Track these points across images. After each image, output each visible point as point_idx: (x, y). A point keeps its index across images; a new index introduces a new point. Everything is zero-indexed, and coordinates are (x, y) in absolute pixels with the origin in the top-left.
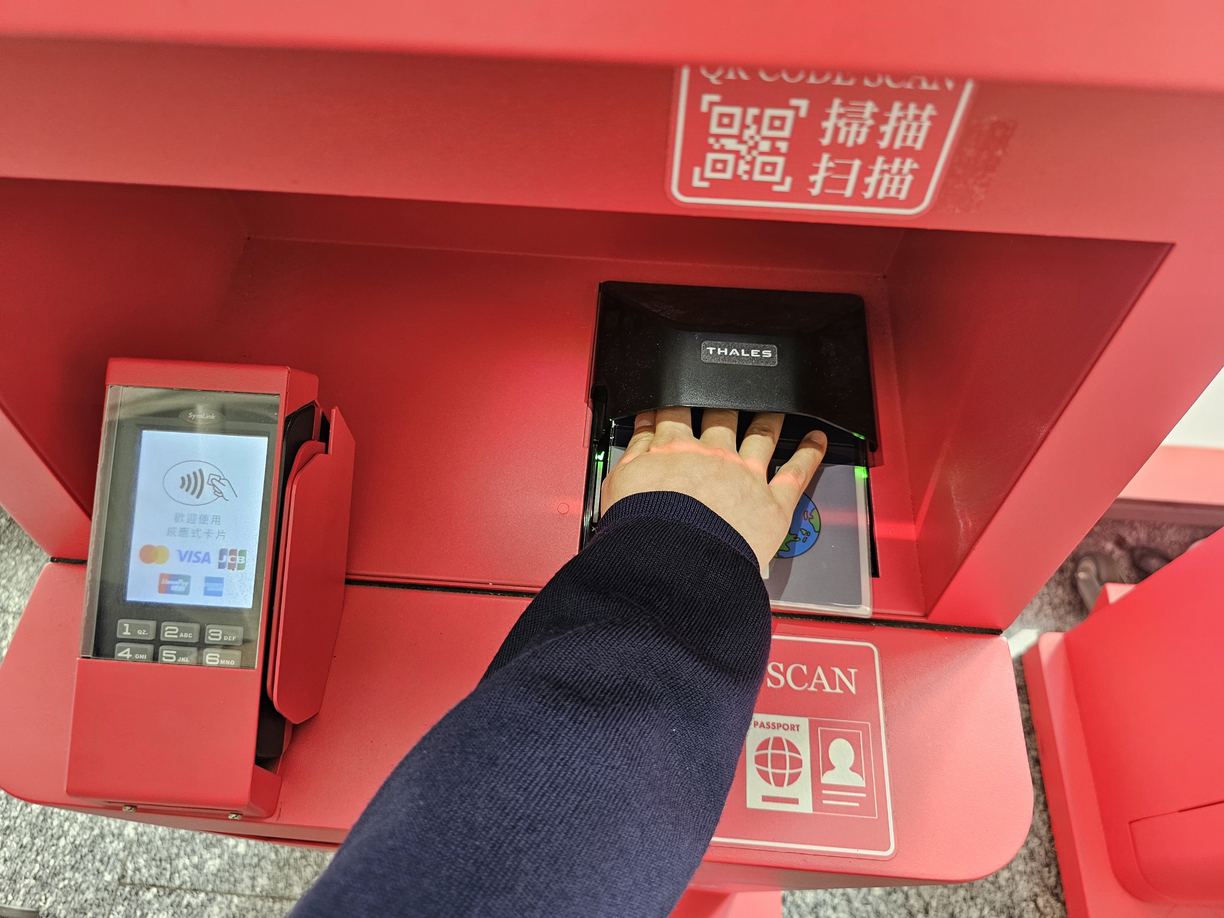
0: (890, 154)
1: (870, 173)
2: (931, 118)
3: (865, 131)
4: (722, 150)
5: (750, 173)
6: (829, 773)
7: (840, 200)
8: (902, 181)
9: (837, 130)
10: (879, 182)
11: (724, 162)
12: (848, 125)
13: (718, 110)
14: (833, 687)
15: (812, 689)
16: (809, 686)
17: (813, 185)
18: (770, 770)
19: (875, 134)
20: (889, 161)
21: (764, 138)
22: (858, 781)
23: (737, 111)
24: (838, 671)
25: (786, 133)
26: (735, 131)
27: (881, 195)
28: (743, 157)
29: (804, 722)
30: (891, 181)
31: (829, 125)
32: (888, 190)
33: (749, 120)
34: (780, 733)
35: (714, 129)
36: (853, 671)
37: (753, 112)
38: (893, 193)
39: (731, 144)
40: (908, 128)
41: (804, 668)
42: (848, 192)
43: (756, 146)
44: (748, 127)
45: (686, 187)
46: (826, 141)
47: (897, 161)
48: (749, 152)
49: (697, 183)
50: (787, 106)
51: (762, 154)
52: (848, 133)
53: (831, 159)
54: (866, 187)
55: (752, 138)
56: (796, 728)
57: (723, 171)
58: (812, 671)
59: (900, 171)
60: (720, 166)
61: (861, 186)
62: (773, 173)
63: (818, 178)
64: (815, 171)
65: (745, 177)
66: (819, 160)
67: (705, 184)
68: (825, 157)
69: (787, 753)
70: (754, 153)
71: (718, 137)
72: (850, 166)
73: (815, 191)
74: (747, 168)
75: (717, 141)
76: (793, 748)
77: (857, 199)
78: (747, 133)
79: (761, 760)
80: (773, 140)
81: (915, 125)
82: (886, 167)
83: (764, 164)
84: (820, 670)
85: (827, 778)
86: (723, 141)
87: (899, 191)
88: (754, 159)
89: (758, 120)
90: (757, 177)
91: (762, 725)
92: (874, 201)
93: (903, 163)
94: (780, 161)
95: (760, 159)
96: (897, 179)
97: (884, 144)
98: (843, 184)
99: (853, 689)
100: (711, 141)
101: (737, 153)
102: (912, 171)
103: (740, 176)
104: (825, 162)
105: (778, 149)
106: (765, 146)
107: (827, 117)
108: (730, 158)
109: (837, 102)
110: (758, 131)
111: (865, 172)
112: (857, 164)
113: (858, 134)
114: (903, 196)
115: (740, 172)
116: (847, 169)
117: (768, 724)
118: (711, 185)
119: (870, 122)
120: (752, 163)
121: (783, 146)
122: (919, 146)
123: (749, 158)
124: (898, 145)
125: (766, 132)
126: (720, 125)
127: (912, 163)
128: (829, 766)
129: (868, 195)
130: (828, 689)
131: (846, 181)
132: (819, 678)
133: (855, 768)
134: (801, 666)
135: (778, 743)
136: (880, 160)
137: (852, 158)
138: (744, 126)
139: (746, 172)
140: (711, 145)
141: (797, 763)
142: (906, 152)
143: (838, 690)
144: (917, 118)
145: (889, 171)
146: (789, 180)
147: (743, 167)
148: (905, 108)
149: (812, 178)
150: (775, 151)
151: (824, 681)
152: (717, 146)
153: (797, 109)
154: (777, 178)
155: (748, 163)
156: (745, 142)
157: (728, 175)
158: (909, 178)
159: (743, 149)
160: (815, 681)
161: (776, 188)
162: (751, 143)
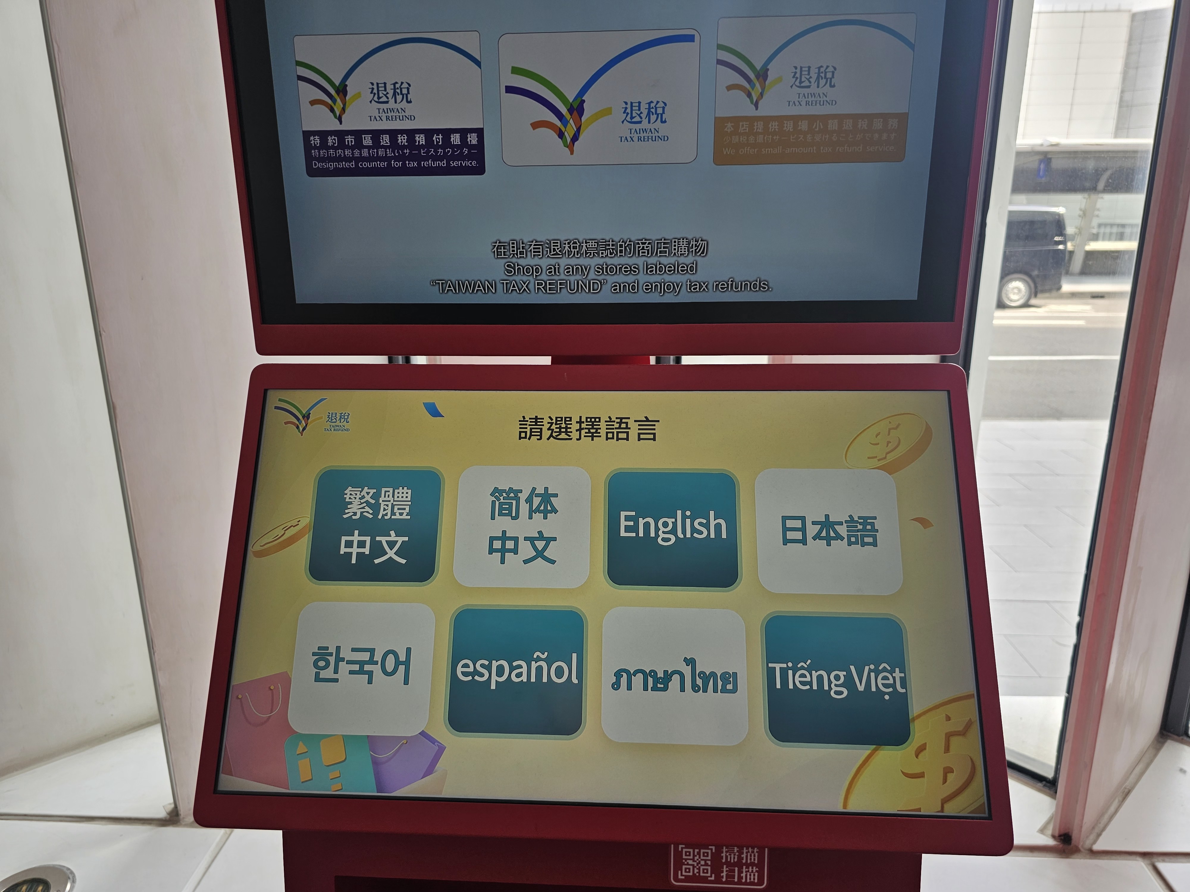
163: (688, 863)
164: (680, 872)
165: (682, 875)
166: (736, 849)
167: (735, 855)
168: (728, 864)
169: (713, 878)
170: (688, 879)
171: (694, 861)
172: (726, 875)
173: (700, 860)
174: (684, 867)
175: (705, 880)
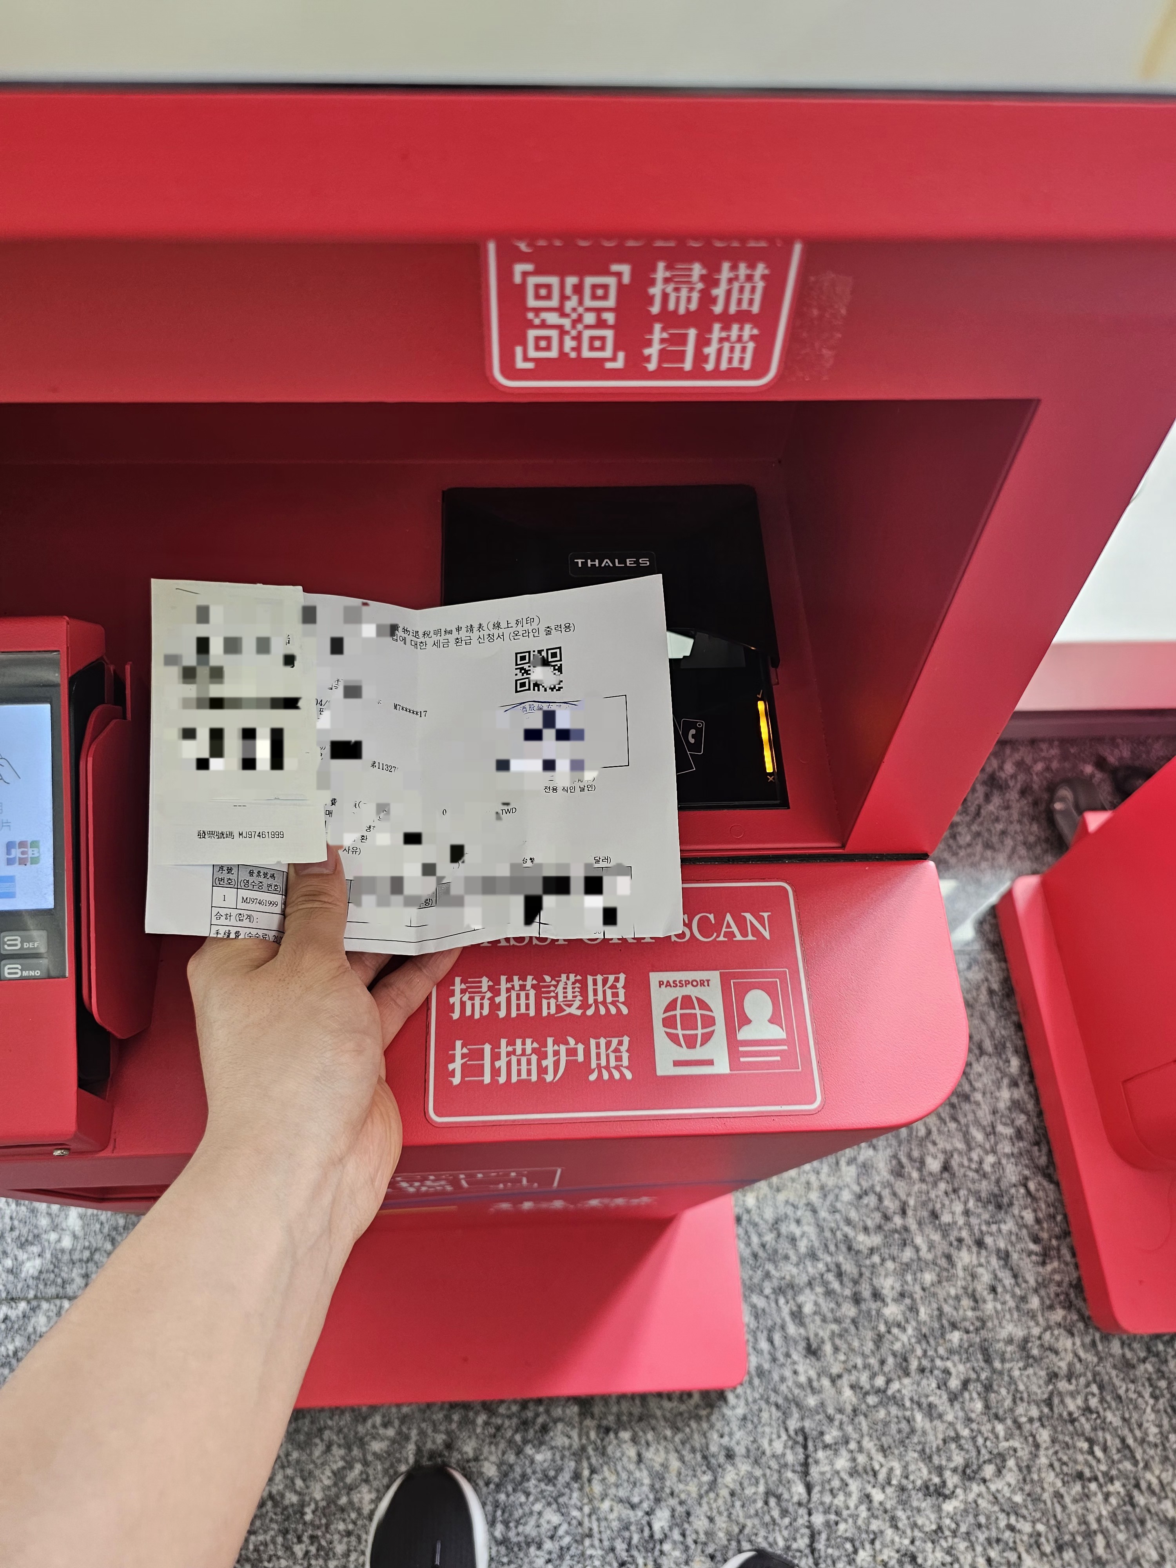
0: (726, 320)
1: (708, 342)
2: (764, 277)
3: (695, 296)
4: (544, 325)
5: (578, 349)
6: (745, 1028)
7: (681, 374)
8: (744, 350)
9: (665, 297)
10: (719, 352)
11: (548, 339)
12: (677, 290)
13: (532, 281)
14: (744, 934)
15: (721, 938)
16: (718, 936)
17: (648, 359)
18: (680, 1032)
19: (707, 299)
20: (726, 327)
21: (588, 310)
22: (777, 1033)
23: (554, 281)
24: (748, 916)
25: (611, 303)
26: (554, 303)
27: (724, 366)
28: (567, 333)
29: (714, 976)
30: (732, 350)
31: (656, 291)
32: (730, 360)
33: (568, 291)
34: (688, 991)
35: (532, 302)
36: (766, 915)
37: (571, 281)
38: (735, 364)
39: (552, 318)
40: (741, 290)
41: (711, 917)
42: (688, 365)
43: (580, 319)
44: (568, 298)
45: (509, 370)
46: (655, 309)
47: (735, 327)
48: (574, 326)
49: (520, 364)
50: (607, 273)
51: (588, 327)
52: (678, 299)
53: (664, 329)
54: (706, 359)
55: (574, 310)
56: (706, 984)
57: (548, 348)
58: (720, 919)
59: (740, 339)
60: (542, 343)
61: (700, 358)
62: (602, 348)
63: (653, 351)
64: (649, 343)
65: (573, 355)
66: (651, 332)
67: (530, 365)
68: (657, 327)
69: (698, 1012)
70: (580, 327)
71: (537, 311)
72: (685, 336)
73: (652, 366)
74: (574, 344)
75: (537, 316)
76: (703, 1005)
77: (698, 372)
78: (569, 305)
79: (669, 1022)
80: (599, 311)
81: (748, 286)
82: (724, 334)
83: (592, 339)
84: (729, 917)
85: (744, 1034)
86: (544, 315)
87: (742, 360)
88: (580, 333)
89: (578, 289)
90: (586, 354)
91: (668, 984)
92: (717, 374)
93: (741, 329)
94: (609, 334)
95: (587, 334)
96: (738, 347)
97: (718, 309)
98: (680, 356)
99: (767, 935)
100: (530, 315)
101: (560, 328)
102: (753, 338)
103: (567, 354)
104: (658, 333)
105: (605, 321)
106: (590, 318)
107: (653, 282)
108: (554, 334)
109: (661, 265)
110: (581, 302)
111: (703, 341)
112: (692, 333)
113: (689, 300)
114: (747, 366)
115: (567, 349)
116: (682, 340)
117: (674, 982)
118: (536, 366)
119: (700, 286)
120: (578, 338)
121: (610, 317)
122: (756, 309)
123: (574, 333)
124: (733, 309)
125: (588, 303)
126: (538, 297)
127: (752, 329)
128: (745, 1021)
129: (710, 366)
130: (739, 937)
131: (683, 353)
132: (729, 926)
133: (774, 1020)
134: (708, 915)
135: (687, 1001)
136: (717, 327)
137: (687, 327)
138: (564, 298)
139: (573, 349)
140: (531, 321)
141: (709, 1021)
142: (743, 317)
143: (750, 937)
144: (749, 278)
145: (727, 339)
146: (621, 355)
147: (569, 344)
148: (734, 268)
149: (647, 352)
150: (601, 324)
151: (734, 929)
152: (537, 322)
153: (619, 275)
154: (608, 353)
155: (573, 338)
156: (566, 316)
157: (553, 354)
158: (751, 346)
159: (566, 323)
160: (724, 929)
161: (609, 365)
162: (574, 316)
163: (543, 321)
164: (519, 350)
165: (526, 359)
166: (697, 270)
167: (691, 290)
168: (668, 318)
169: (619, 364)
170: (543, 369)
171: (563, 315)
172: (662, 352)
173: (580, 310)
174: (532, 334)
175: (595, 368)
